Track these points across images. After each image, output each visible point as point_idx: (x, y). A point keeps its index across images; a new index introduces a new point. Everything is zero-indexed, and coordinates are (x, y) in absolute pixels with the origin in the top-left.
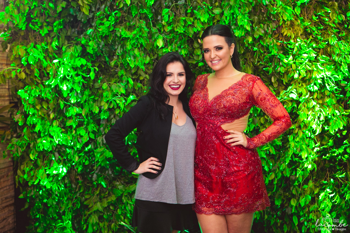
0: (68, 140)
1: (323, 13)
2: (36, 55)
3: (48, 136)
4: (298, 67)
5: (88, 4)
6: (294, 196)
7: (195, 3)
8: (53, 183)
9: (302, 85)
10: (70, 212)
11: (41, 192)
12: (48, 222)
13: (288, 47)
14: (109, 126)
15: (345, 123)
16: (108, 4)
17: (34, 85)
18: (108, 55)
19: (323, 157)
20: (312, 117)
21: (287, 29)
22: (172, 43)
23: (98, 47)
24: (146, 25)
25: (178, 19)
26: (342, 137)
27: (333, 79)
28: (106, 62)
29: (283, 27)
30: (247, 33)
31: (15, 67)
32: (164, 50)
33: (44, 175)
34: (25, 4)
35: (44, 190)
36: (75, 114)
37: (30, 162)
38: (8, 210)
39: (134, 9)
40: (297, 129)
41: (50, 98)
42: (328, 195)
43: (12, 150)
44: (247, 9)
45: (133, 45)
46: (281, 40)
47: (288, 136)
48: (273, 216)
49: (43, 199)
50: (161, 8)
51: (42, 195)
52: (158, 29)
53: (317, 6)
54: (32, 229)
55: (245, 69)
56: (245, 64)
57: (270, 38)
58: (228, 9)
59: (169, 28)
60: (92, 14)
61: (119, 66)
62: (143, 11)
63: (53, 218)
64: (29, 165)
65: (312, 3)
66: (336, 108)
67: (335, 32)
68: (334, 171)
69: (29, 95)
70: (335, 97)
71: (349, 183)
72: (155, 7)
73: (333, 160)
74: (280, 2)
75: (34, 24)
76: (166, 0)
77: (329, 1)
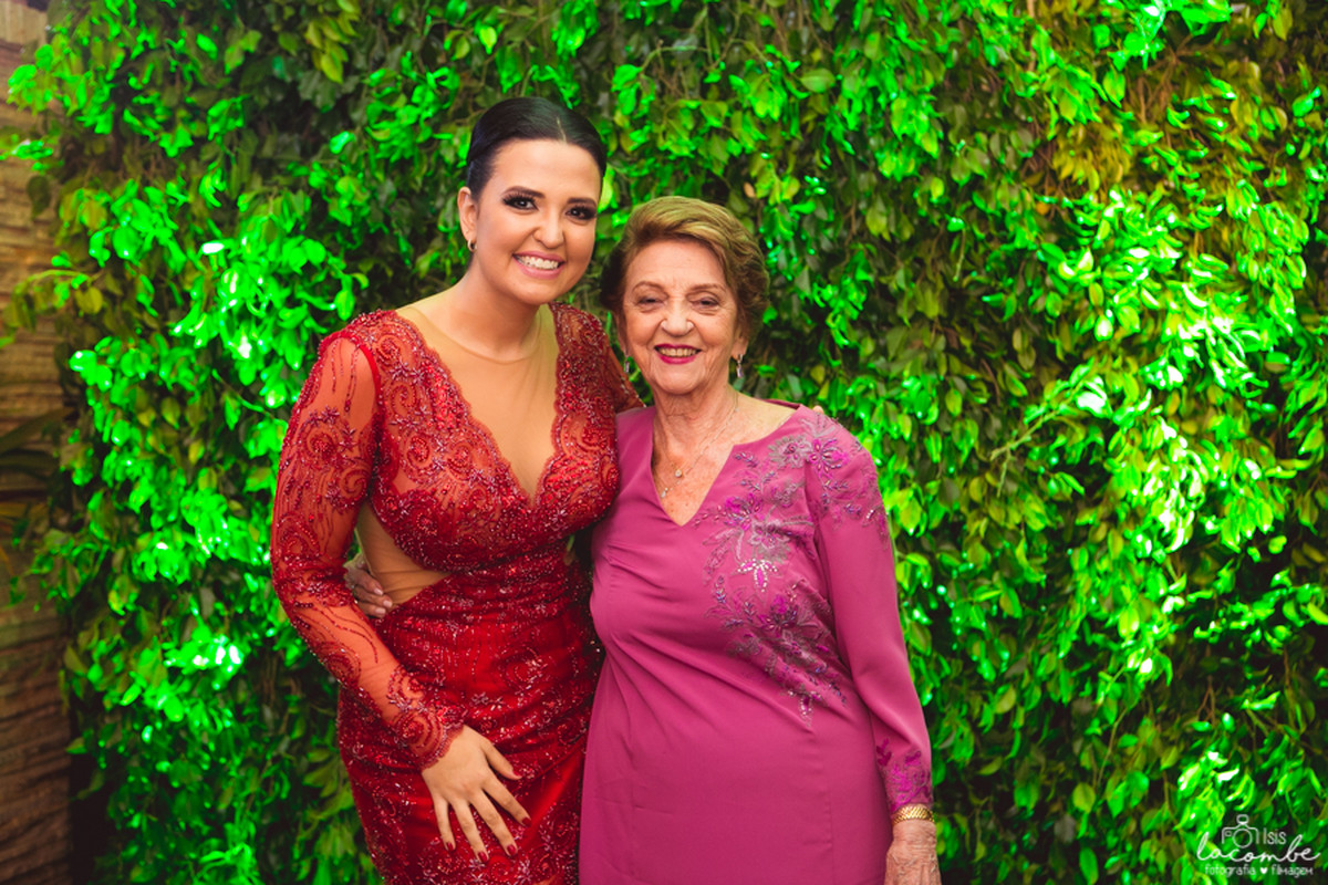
0: (252, 544)
1: (1208, 101)
2: (138, 225)
3: (176, 527)
4: (1112, 297)
5: (341, 44)
6: (1084, 776)
7: (737, 49)
8: (192, 701)
9: (1125, 365)
10: (253, 809)
11: (147, 735)
12: (172, 846)
13: (1074, 219)
15: (1280, 508)
16: (417, 45)
17: (134, 335)
18: (408, 231)
19: (1198, 633)
20: (1161, 485)
21: (1072, 156)
22: (647, 191)
23: (372, 200)
25: (672, 105)
26: (1268, 560)
27: (1238, 345)
28: (398, 260)
29: (1057, 147)
30: (927, 166)
31: (69, 269)
33: (158, 672)
34: (110, 38)
35: (159, 725)
37: (111, 620)
38: (48, 790)
39: (509, 64)
40: (1104, 527)
41: (189, 387)
42: (1213, 773)
43: (45, 576)
44: (929, 76)
46: (1052, 194)
47: (1070, 551)
48: (1006, 848)
49: (157, 761)
50: (609, 65)
51: (150, 747)
53: (1183, 74)
54: (113, 870)
55: (914, 297)
56: (914, 280)
57: (1010, 185)
58: (856, 72)
59: (637, 138)
60: (355, 79)
61: (449, 272)
62: (542, 74)
63: (190, 832)
64: (108, 633)
65: (1167, 64)
66: (1246, 451)
67: (1249, 173)
68: (1233, 687)
69: (114, 371)
70: (1245, 412)
71: (1292, 732)
72: (588, 61)
73: (1231, 645)
74: (1052, 55)
75: (139, 112)
76: (628, 37)
77: (1229, 56)
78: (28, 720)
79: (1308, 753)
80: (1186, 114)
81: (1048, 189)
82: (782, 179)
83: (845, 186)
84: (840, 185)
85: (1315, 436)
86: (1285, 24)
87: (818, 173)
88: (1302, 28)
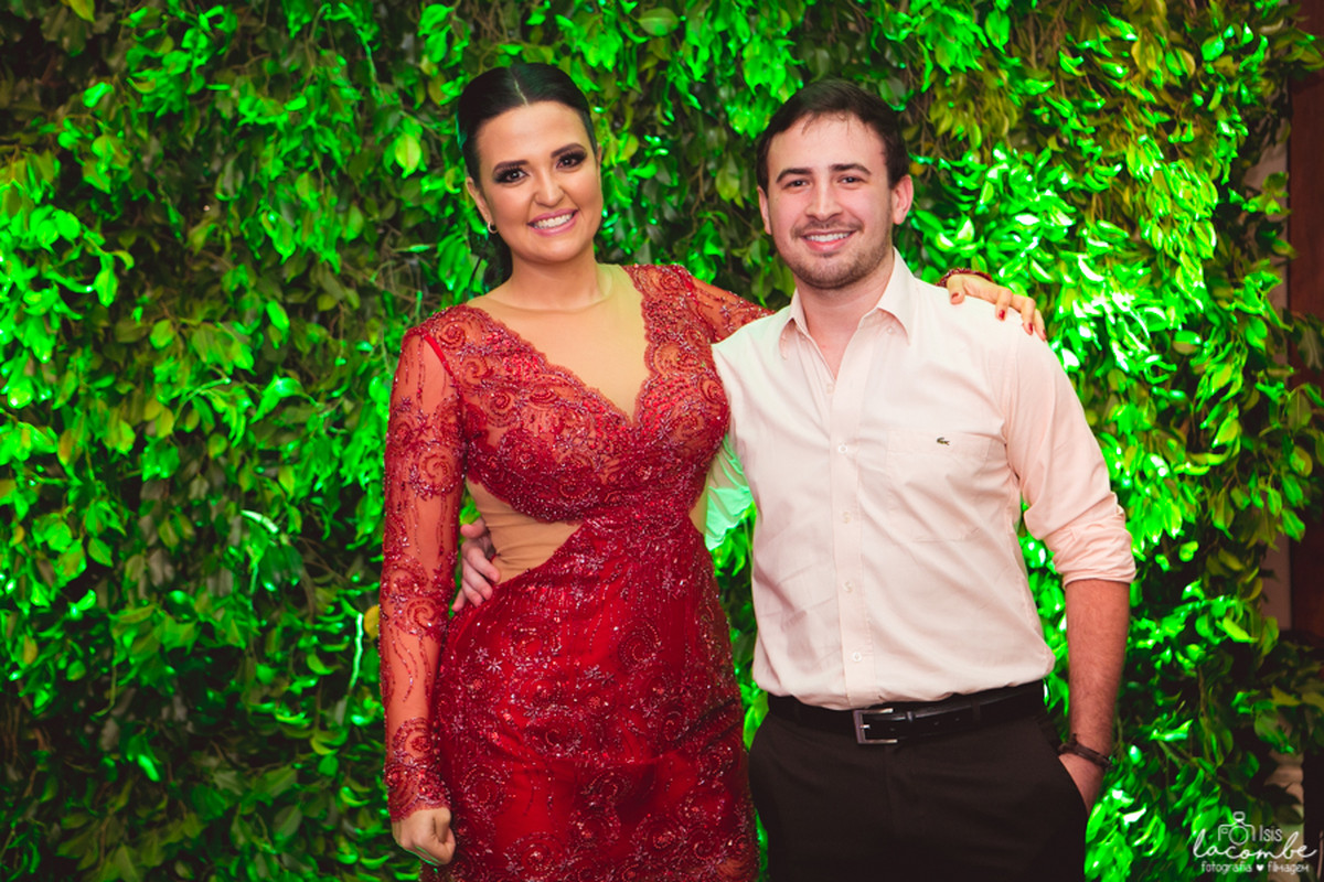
1: (1105, 43)
4: (997, 270)
13: (954, 183)
14: (179, 509)
15: (1191, 507)
18: (178, 200)
21: (951, 109)
23: (135, 162)
24: (351, 73)
25: (490, 49)
26: (1179, 569)
27: (1142, 323)
28: (167, 230)
29: (935, 97)
32: (426, 185)
36: (26, 456)
39: (297, 3)
42: (1118, 814)
44: (786, 17)
45: (289, 159)
46: (927, 154)
52: (401, 93)
53: (1079, 10)
55: (771, 273)
58: (702, 14)
59: (449, 90)
60: (110, 17)
61: (228, 247)
62: (334, 13)
66: (1152, 445)
67: (1153, 125)
68: (1142, 716)
70: (1151, 400)
71: (1208, 766)
73: (1139, 667)
79: (1225, 788)
80: (1080, 60)
81: (925, 146)
82: (618, 137)
83: (691, 143)
84: (685, 141)
85: (1230, 426)
87: (660, 131)
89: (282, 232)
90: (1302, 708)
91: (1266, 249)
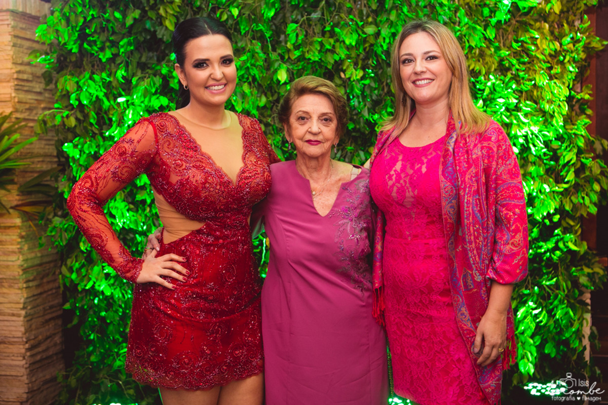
0: (139, 222)
1: (528, 38)
2: (90, 90)
5: (174, 15)
7: (337, 17)
8: (115, 287)
11: (96, 301)
12: (107, 346)
13: (476, 87)
15: (557, 204)
17: (89, 136)
21: (474, 61)
22: (301, 74)
24: (262, 48)
25: (311, 40)
26: (552, 224)
27: (540, 138)
29: (468, 57)
31: (61, 109)
33: (100, 275)
34: (78, 13)
35: (101, 297)
37: (80, 254)
38: (53, 324)
39: (244, 23)
42: (531, 311)
43: (53, 236)
45: (240, 78)
49: (100, 312)
50: (285, 23)
51: (97, 306)
52: (279, 54)
53: (518, 28)
54: (83, 356)
58: (386, 26)
59: (297, 53)
62: (257, 27)
63: (114, 341)
64: (79, 259)
65: (511, 24)
66: (543, 180)
67: (545, 68)
68: (538, 276)
69: (80, 151)
70: (543, 165)
71: (562, 293)
72: (276, 22)
73: (538, 259)
74: (466, 20)
75: (91, 44)
76: (292, 12)
77: (536, 21)
78: (45, 295)
79: (568, 302)
80: (520, 44)
82: (356, 70)
83: (382, 73)
84: (380, 72)
85: (571, 175)
86: (558, 7)
87: (371, 68)
88: (565, 9)
89: (237, 103)
90: (593, 273)
91: (583, 112)
